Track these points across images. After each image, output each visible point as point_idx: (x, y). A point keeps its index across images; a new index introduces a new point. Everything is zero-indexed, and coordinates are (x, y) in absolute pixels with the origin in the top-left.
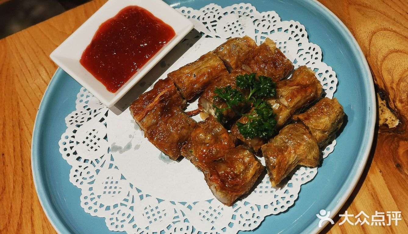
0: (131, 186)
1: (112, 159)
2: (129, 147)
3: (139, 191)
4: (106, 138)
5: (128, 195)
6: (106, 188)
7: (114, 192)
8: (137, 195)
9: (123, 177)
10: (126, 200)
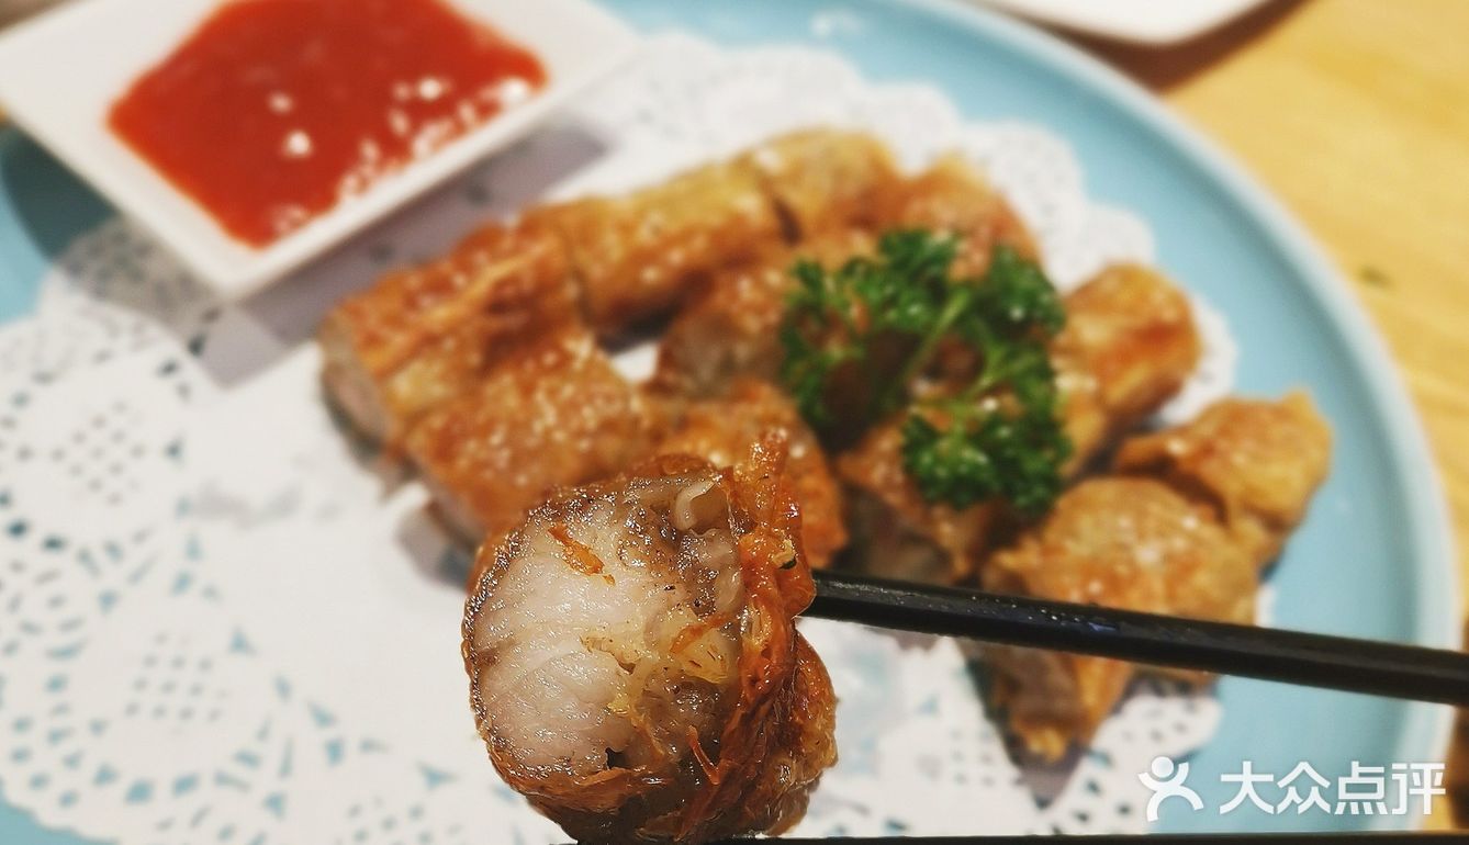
0: (283, 688)
1: (193, 551)
2: (285, 505)
3: (323, 719)
4: (174, 451)
5: (263, 734)
6: (140, 685)
7: (186, 714)
8: (311, 743)
9: (240, 644)
10: (248, 759)
